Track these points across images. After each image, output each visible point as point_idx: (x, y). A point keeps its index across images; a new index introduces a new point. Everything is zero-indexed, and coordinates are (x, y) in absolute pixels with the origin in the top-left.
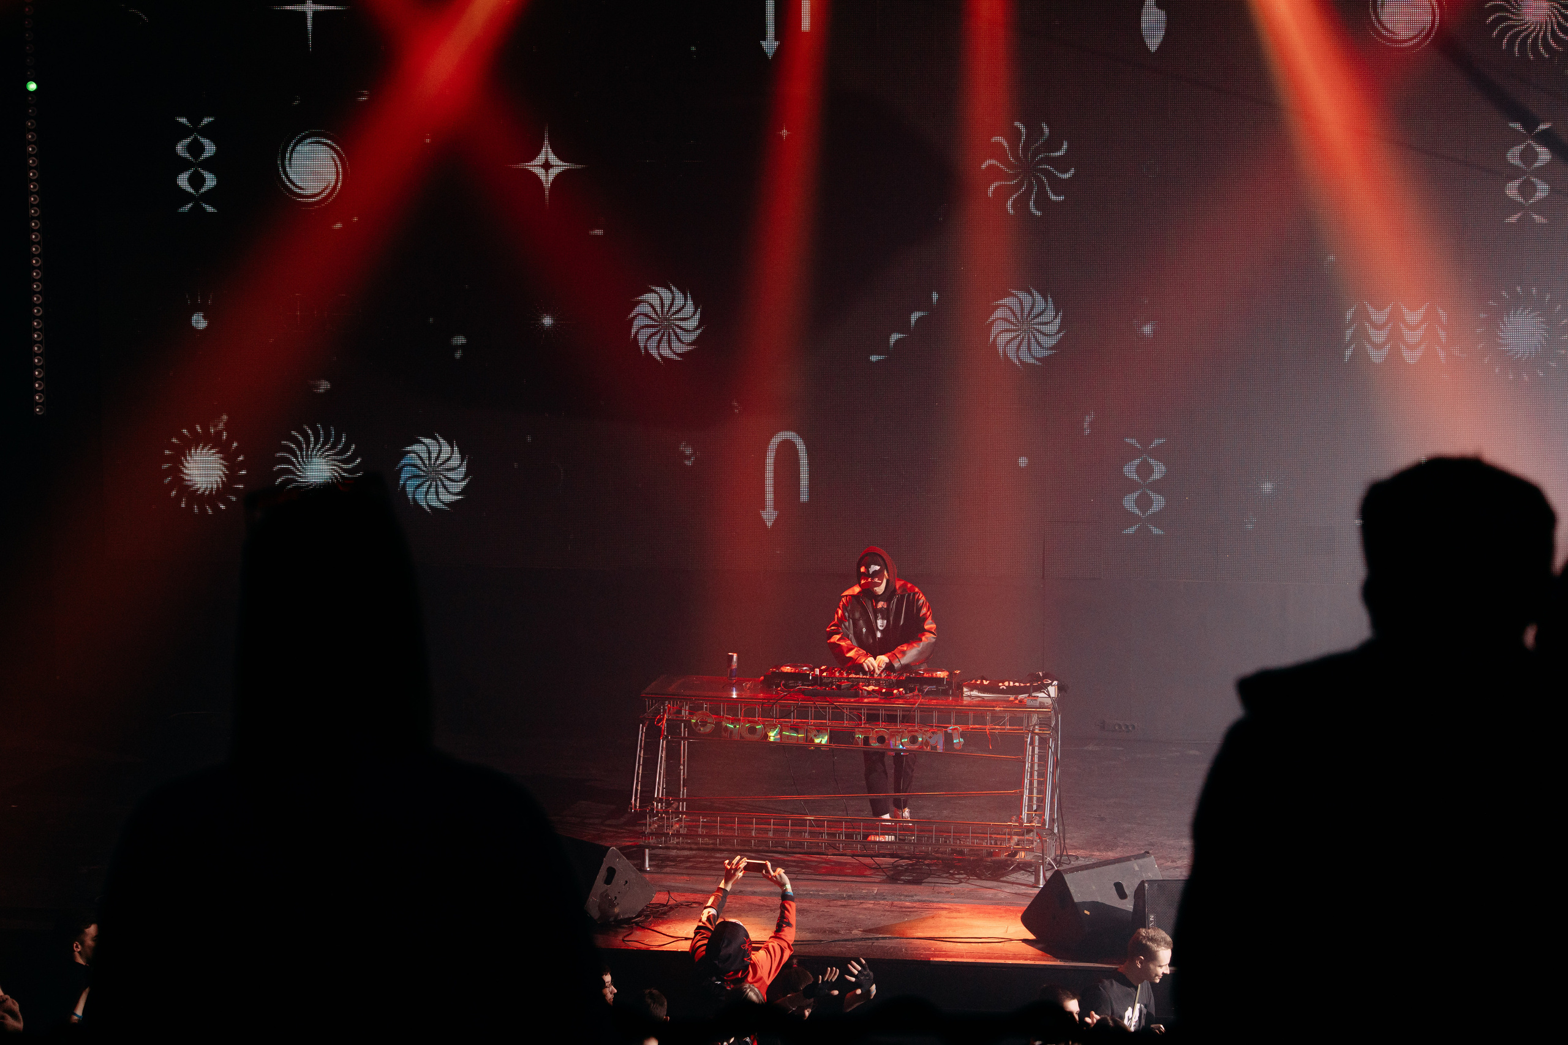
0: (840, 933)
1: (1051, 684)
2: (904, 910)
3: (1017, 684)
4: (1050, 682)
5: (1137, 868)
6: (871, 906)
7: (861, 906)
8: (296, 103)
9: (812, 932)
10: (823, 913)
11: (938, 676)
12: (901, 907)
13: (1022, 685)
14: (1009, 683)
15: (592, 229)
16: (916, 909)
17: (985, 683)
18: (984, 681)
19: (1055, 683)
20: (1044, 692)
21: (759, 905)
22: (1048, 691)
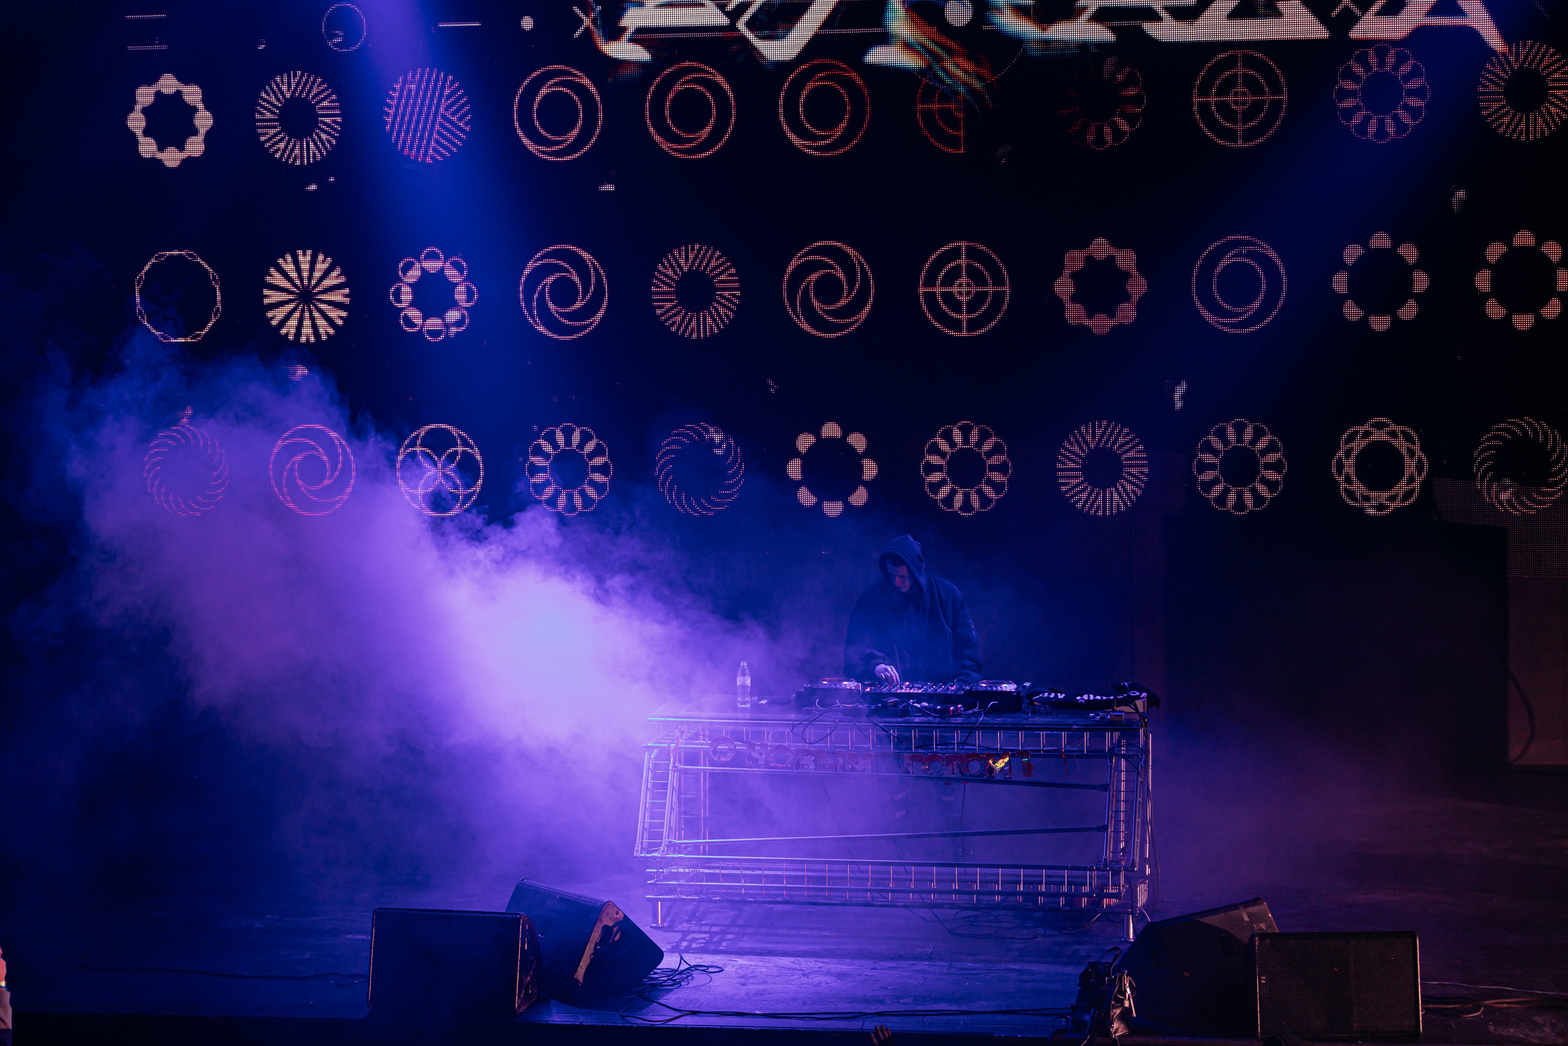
0: (886, 1003)
1: (1138, 698)
2: (965, 972)
3: (1098, 697)
4: (1138, 694)
5: (1246, 918)
6: (925, 968)
7: (913, 968)
8: (261, 47)
9: (852, 1002)
10: (868, 977)
11: (1004, 689)
12: (962, 969)
13: (1104, 698)
14: (1089, 697)
15: (602, 184)
16: (979, 971)
17: (1060, 696)
18: (1059, 694)
19: (1144, 694)
20: (1131, 707)
21: (789, 969)
22: (1135, 705)
